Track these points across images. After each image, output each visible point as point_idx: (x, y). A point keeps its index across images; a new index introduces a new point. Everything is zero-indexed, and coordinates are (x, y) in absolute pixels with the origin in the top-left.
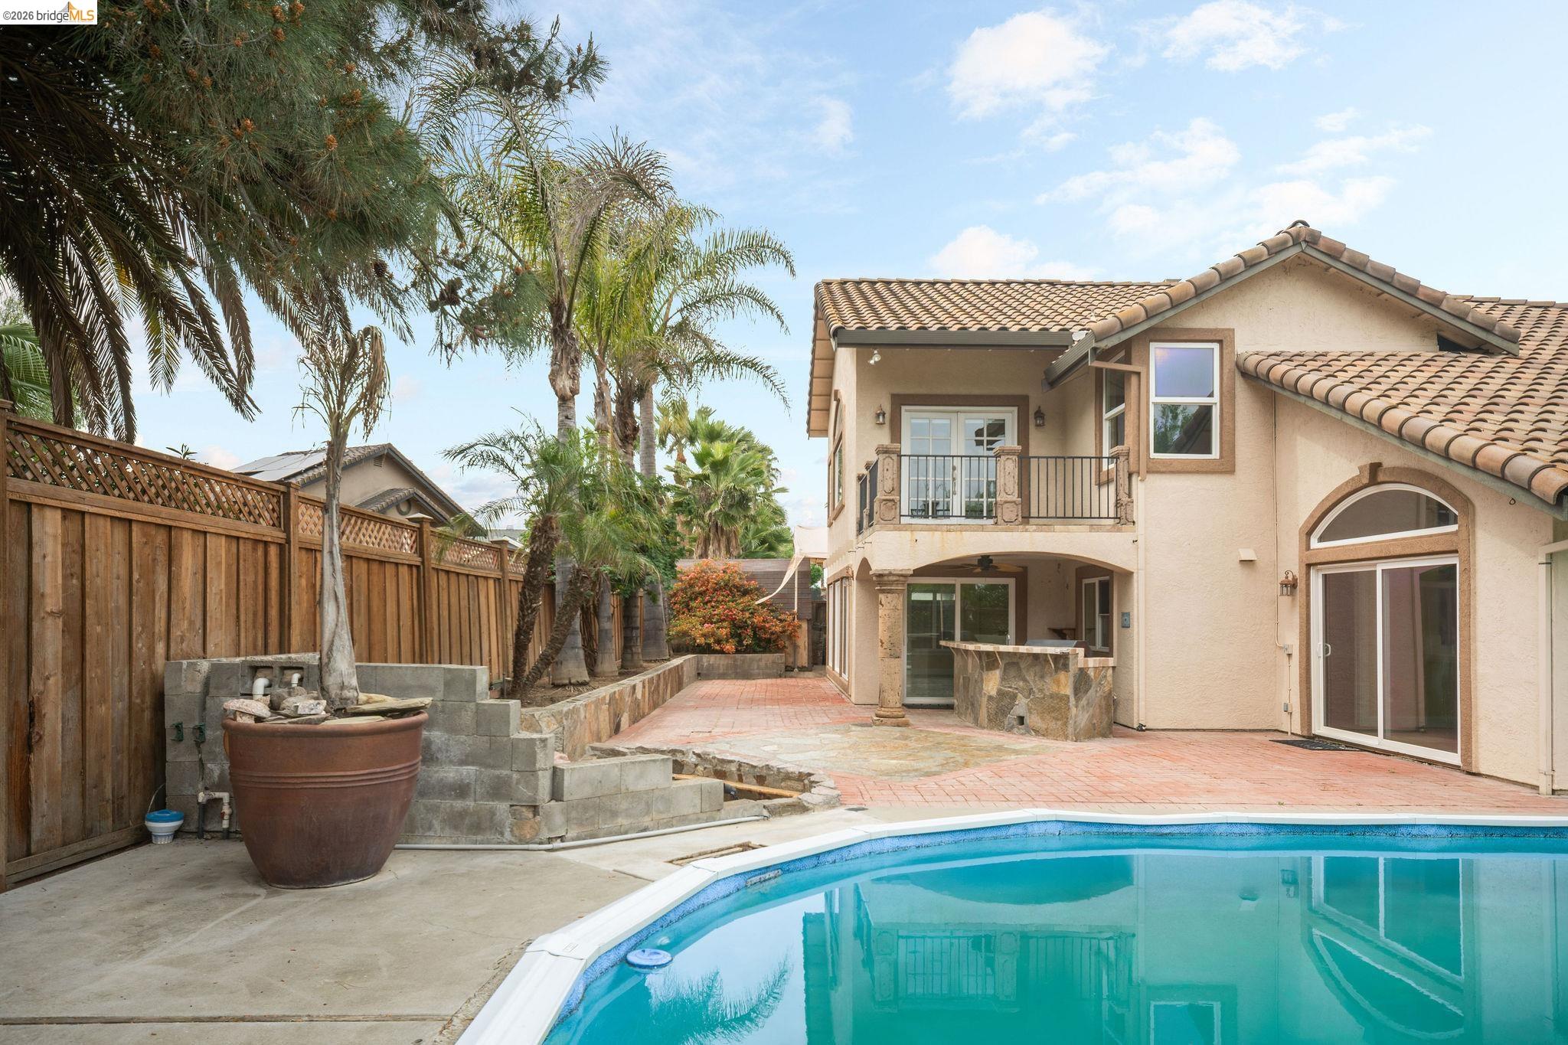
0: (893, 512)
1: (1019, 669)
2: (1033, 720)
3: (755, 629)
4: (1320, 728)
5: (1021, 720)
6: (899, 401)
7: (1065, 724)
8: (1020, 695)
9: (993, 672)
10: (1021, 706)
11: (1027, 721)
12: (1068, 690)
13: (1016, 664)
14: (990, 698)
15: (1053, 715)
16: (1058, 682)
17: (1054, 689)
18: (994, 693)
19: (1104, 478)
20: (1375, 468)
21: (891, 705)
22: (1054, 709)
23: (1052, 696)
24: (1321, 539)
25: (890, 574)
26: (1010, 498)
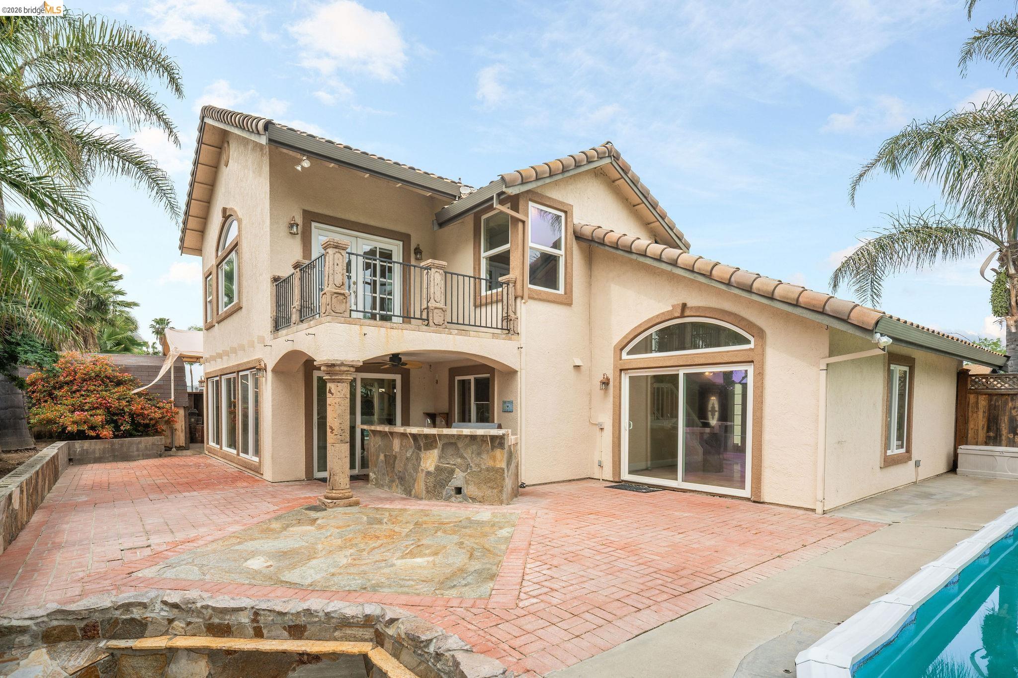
0: (343, 306)
1: (457, 449)
2: (470, 490)
3: (132, 415)
4: (626, 476)
5: (459, 491)
6: (310, 217)
7: (501, 491)
8: (457, 470)
9: (431, 451)
10: (459, 478)
11: (464, 491)
12: (503, 465)
13: (454, 444)
14: (428, 473)
15: (489, 485)
16: (494, 458)
17: (490, 463)
18: (432, 469)
19: (484, 301)
20: (684, 306)
21: (342, 486)
22: (490, 480)
23: (488, 470)
24: (629, 353)
25: (342, 364)
26: (438, 305)
